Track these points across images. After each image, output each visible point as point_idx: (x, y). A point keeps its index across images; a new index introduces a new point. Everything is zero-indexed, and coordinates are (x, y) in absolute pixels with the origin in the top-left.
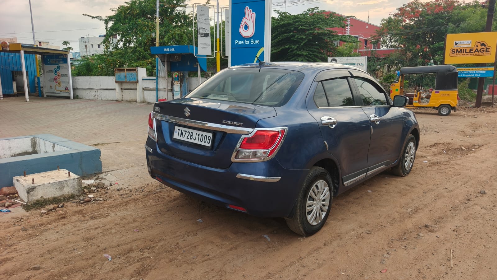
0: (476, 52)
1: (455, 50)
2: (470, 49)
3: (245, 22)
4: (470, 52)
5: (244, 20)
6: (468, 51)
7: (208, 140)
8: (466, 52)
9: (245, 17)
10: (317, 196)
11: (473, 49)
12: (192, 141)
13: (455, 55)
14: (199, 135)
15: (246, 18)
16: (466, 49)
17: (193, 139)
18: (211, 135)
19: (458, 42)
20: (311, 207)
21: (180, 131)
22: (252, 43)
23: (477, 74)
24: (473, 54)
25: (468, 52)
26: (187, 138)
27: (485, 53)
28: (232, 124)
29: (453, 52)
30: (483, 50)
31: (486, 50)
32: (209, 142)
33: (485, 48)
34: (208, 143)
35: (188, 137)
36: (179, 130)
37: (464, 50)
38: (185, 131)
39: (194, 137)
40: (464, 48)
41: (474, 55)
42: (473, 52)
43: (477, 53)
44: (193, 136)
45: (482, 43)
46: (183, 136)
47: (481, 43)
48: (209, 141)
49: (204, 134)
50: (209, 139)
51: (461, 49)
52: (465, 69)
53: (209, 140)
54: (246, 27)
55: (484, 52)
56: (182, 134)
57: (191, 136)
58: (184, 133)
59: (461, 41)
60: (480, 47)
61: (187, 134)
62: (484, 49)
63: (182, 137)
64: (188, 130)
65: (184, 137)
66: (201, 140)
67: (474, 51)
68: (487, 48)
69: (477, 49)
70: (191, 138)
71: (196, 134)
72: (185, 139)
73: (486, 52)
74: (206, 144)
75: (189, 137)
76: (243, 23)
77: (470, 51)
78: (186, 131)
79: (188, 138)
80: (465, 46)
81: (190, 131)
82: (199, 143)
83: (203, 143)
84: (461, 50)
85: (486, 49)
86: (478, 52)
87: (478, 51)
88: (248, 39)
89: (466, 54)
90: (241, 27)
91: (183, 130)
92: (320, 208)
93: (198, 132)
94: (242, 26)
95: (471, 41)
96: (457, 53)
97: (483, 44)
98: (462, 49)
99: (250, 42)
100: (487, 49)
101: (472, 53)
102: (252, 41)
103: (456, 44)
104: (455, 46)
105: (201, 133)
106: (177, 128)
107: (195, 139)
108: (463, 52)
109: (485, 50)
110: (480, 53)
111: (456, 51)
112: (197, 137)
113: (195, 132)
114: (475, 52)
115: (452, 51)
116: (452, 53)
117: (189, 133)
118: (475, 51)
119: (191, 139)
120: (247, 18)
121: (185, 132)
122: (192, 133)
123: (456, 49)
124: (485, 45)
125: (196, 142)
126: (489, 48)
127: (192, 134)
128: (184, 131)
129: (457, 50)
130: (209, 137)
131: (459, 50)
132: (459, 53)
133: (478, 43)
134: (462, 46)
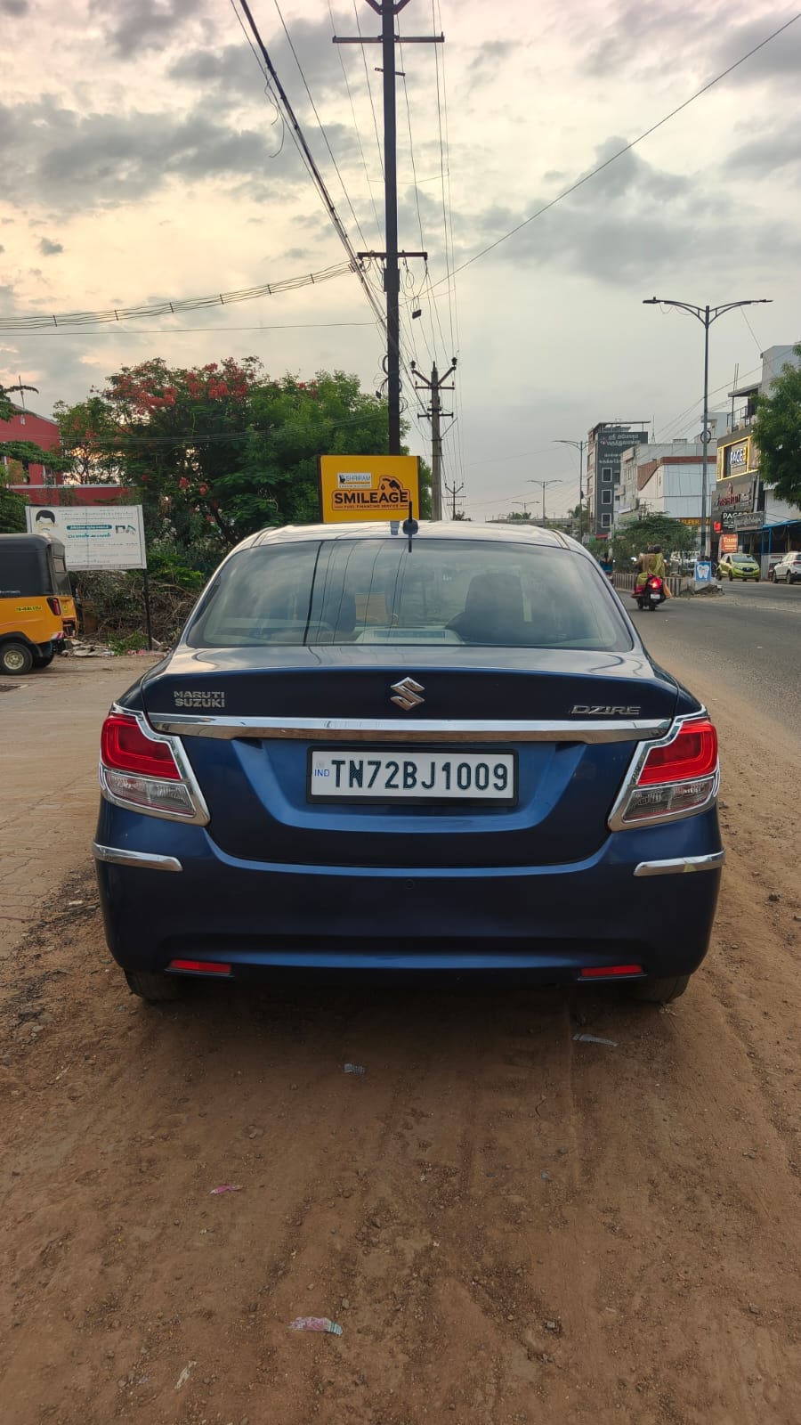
0: (382, 501)
1: (341, 495)
2: (372, 494)
4: (372, 502)
6: (367, 498)
7: (493, 779)
8: (363, 502)
11: (376, 494)
12: (418, 792)
13: (344, 508)
14: (447, 767)
16: (363, 494)
17: (419, 784)
18: (507, 760)
19: (345, 475)
21: (345, 770)
25: (368, 502)
26: (388, 785)
27: (399, 503)
29: (339, 500)
30: (395, 496)
31: (402, 497)
32: (501, 785)
33: (397, 491)
34: (499, 789)
35: (392, 783)
36: (338, 763)
37: (358, 494)
38: (370, 763)
39: (423, 776)
40: (358, 492)
42: (376, 501)
43: (384, 502)
44: (416, 776)
45: (391, 479)
46: (365, 784)
47: (388, 480)
48: (500, 783)
49: (474, 759)
50: (499, 772)
51: (354, 492)
53: (503, 777)
55: (397, 500)
56: (356, 774)
57: (408, 775)
58: (368, 770)
59: (351, 475)
60: (388, 491)
61: (384, 774)
62: (396, 494)
63: (360, 786)
64: (384, 758)
65: (370, 785)
66: (464, 784)
67: (378, 499)
68: (403, 491)
69: (384, 494)
70: (410, 781)
71: (433, 764)
72: (379, 790)
73: (402, 501)
74: (492, 793)
75: (399, 779)
77: (372, 498)
78: (378, 764)
79: (395, 787)
80: (360, 486)
81: (400, 758)
82: (457, 793)
83: (473, 793)
84: (353, 495)
85: (401, 493)
86: (387, 501)
87: (386, 499)
89: (364, 504)
91: (361, 763)
93: (440, 759)
95: (370, 474)
96: (346, 502)
97: (393, 484)
98: (356, 493)
101: (376, 504)
103: (342, 481)
104: (340, 486)
105: (455, 760)
106: (322, 760)
107: (428, 783)
108: (359, 502)
109: (399, 496)
110: (390, 503)
111: (343, 497)
112: (440, 774)
113: (422, 761)
114: (380, 501)
115: (336, 496)
116: (336, 502)
117: (392, 768)
118: (381, 499)
119: (407, 787)
121: (374, 767)
122: (408, 763)
123: (343, 493)
124: (398, 487)
125: (437, 793)
126: (406, 493)
127: (410, 770)
128: (365, 765)
129: (346, 495)
130: (501, 766)
131: (350, 496)
132: (350, 502)
133: (384, 480)
134: (353, 486)
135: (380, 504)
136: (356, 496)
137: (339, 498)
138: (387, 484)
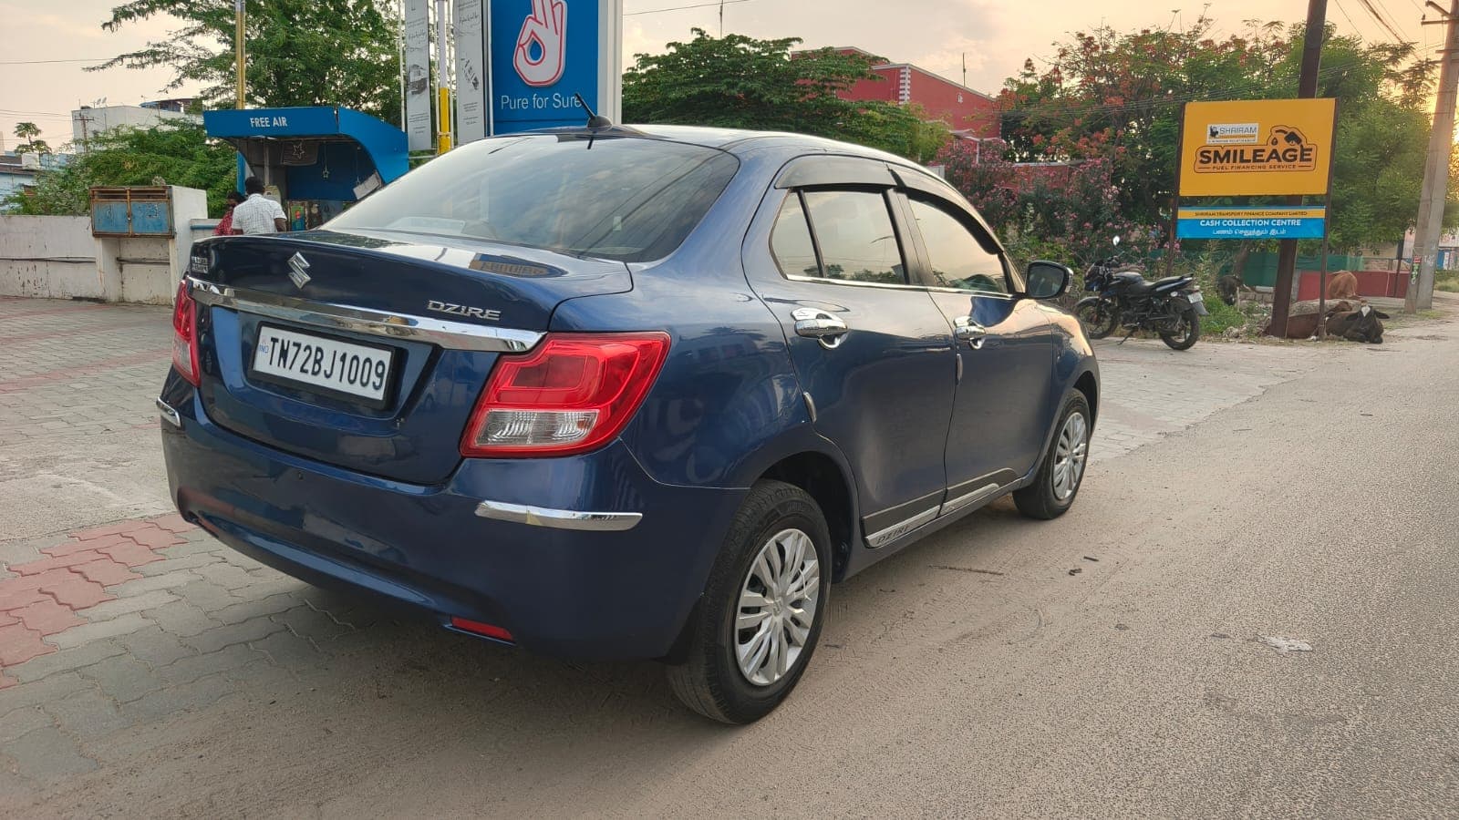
0: (1271, 161)
1: (1209, 152)
2: (1255, 151)
3: (533, 32)
4: (1255, 161)
5: (530, 25)
6: (1249, 155)
7: (374, 378)
8: (1242, 161)
9: (533, 16)
10: (777, 583)
11: (1263, 151)
12: (320, 381)
13: (1211, 170)
14: (343, 358)
15: (535, 19)
16: (1242, 151)
17: (322, 373)
18: (386, 356)
19: (1218, 127)
20: (753, 616)
21: (278, 346)
22: (557, 104)
23: (1276, 227)
24: (1264, 167)
25: (1249, 161)
26: (303, 370)
27: (1297, 162)
28: (462, 313)
29: (1206, 160)
30: (1292, 153)
31: (1302, 155)
32: (377, 384)
33: (1298, 147)
34: (377, 388)
35: (305, 368)
36: (274, 340)
37: (1235, 152)
38: (295, 344)
39: (326, 365)
40: (1235, 148)
41: (1267, 169)
42: (1262, 161)
43: (1273, 162)
44: (322, 363)
45: (1289, 131)
46: (288, 364)
47: (1285, 132)
48: (378, 382)
49: (363, 352)
50: (380, 370)
51: (1229, 148)
52: (1239, 214)
53: (380, 376)
54: (536, 50)
55: (1295, 159)
56: (284, 354)
57: (317, 362)
58: (292, 350)
59: (1229, 126)
60: (1282, 146)
61: (303, 355)
62: (1295, 150)
63: (284, 366)
64: (304, 340)
65: (290, 368)
66: (352, 378)
67: (1265, 157)
68: (1305, 147)
69: (1274, 151)
70: (316, 369)
71: (335, 352)
72: (294, 374)
73: (1302, 160)
74: (369, 392)
75: (309, 367)
76: (525, 37)
77: (1255, 155)
78: (298, 345)
79: (306, 372)
80: (1240, 141)
81: (315, 342)
82: (345, 387)
83: (357, 389)
84: (1228, 152)
86: (1279, 160)
87: (1278, 158)
88: (543, 89)
89: (1243, 164)
90: (520, 48)
91: (289, 342)
92: (785, 628)
93: (342, 348)
94: (522, 46)
95: (1256, 125)
96: (1215, 162)
97: (1292, 137)
98: (1232, 150)
99: (551, 101)
100: (1303, 149)
101: (1260, 164)
102: (557, 97)
103: (1214, 134)
104: (1210, 141)
105: (352, 350)
106: (267, 333)
107: (328, 372)
108: (1235, 161)
109: (1298, 153)
110: (1283, 163)
111: (1212, 155)
112: (338, 364)
113: (329, 346)
114: (1268, 161)
115: (1202, 154)
116: (1202, 162)
117: (308, 352)
118: (1270, 158)
119: (314, 373)
120: (540, 17)
121: (296, 348)
122: (319, 349)
123: (1212, 149)
124: (1299, 141)
125: (333, 384)
126: (1311, 150)
127: (319, 357)
128: (291, 344)
129: (1217, 153)
130: (381, 363)
131: (1222, 154)
132: (1222, 161)
133: (1277, 131)
134: (1229, 141)
135: (1267, 165)
136: (1232, 153)
137: (1208, 157)
138: (1281, 137)
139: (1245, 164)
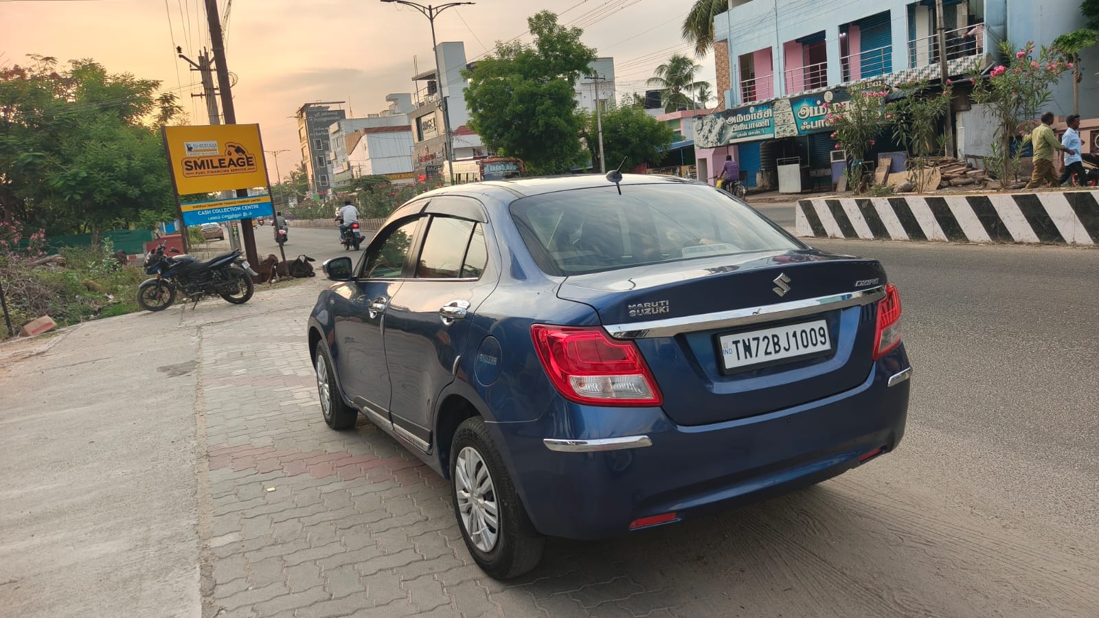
0: (231, 166)
1: (190, 162)
2: (220, 160)
4: (221, 167)
6: (216, 163)
7: (820, 339)
8: (213, 167)
11: (224, 160)
12: (783, 355)
13: (195, 175)
14: (795, 335)
16: (211, 161)
17: (782, 349)
18: (823, 323)
19: (192, 144)
21: (741, 346)
23: (245, 211)
24: (228, 171)
25: (217, 167)
26: (767, 353)
27: (246, 166)
29: (189, 168)
30: (242, 160)
31: (248, 162)
32: (823, 341)
33: (243, 156)
34: (823, 343)
35: (768, 351)
36: (736, 343)
37: (207, 161)
38: (754, 339)
39: (783, 343)
40: (207, 158)
41: (230, 172)
42: (225, 167)
43: (232, 167)
44: (780, 343)
45: (236, 146)
46: (754, 354)
47: (234, 147)
49: (807, 326)
50: (822, 333)
51: (203, 159)
53: (824, 336)
55: (244, 165)
56: (747, 348)
57: (775, 344)
58: (753, 345)
59: (198, 143)
60: (235, 156)
61: (763, 345)
62: (243, 159)
63: (751, 356)
64: (760, 334)
65: (757, 355)
66: (805, 344)
67: (227, 164)
68: (248, 156)
69: (231, 160)
70: (777, 348)
71: (787, 334)
72: (763, 358)
73: (248, 165)
74: (820, 348)
75: (771, 349)
77: (220, 163)
78: (757, 339)
79: (770, 353)
80: (208, 154)
81: (769, 332)
82: (803, 351)
83: (811, 349)
84: (202, 162)
85: (247, 158)
86: (236, 166)
87: (234, 164)
89: (214, 170)
91: (749, 340)
93: (790, 329)
95: (215, 143)
96: (196, 169)
97: (238, 150)
98: (205, 159)
101: (224, 169)
103: (190, 149)
104: (188, 154)
105: (798, 328)
106: (726, 341)
107: (787, 347)
108: (209, 168)
109: (245, 160)
110: (238, 167)
111: (193, 164)
112: (792, 340)
113: (781, 332)
114: (229, 166)
115: (186, 164)
116: (187, 169)
117: (766, 340)
118: (229, 164)
119: (776, 352)
121: (756, 342)
122: (774, 336)
123: (192, 160)
124: (244, 152)
125: (792, 353)
126: (252, 158)
127: (776, 340)
128: (751, 340)
129: (195, 162)
130: (821, 328)
131: (199, 163)
132: (200, 169)
133: (229, 146)
134: (201, 154)
135: (229, 169)
136: (205, 162)
137: (189, 166)
138: (232, 150)
139: (216, 170)
